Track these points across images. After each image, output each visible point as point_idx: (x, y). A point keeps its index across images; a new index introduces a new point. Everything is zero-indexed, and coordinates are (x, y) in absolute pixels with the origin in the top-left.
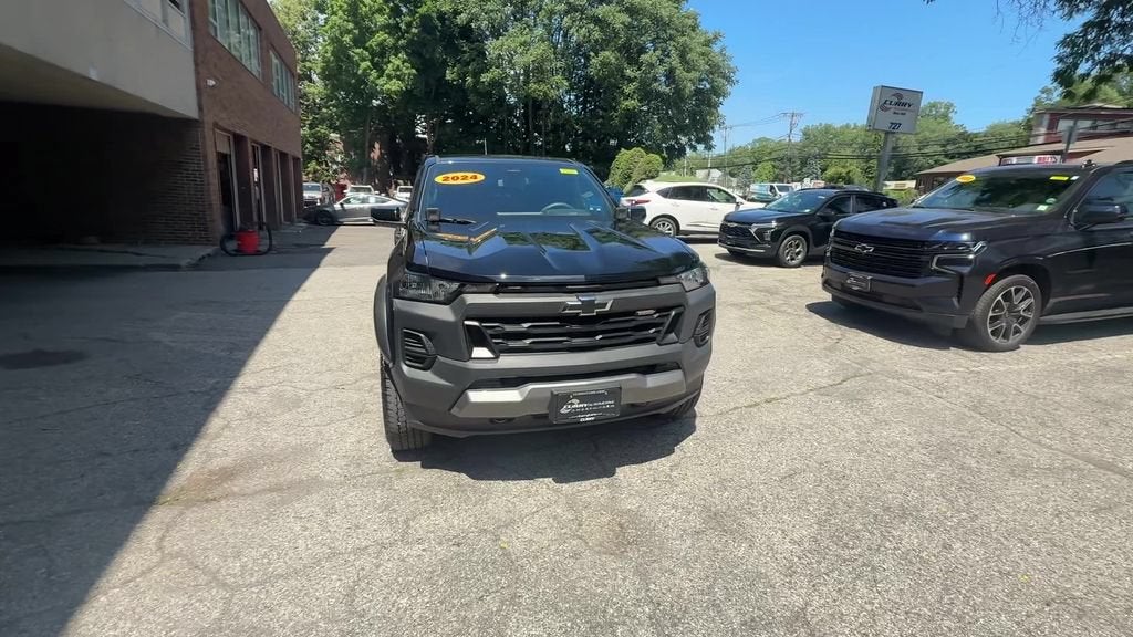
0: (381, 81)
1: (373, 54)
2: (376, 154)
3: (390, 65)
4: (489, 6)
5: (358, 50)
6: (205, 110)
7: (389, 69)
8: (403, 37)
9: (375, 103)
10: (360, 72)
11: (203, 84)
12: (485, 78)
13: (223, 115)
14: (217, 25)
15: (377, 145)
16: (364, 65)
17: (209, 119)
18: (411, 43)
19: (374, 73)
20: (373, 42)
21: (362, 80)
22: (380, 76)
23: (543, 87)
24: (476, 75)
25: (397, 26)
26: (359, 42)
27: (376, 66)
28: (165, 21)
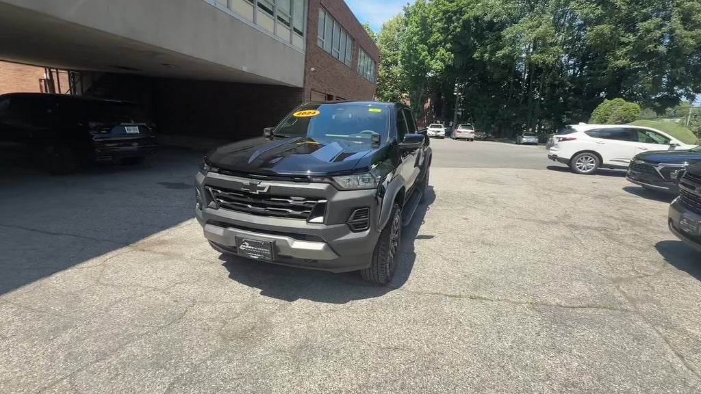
0: (432, 62)
1: (429, 48)
2: (427, 105)
3: (439, 53)
4: (509, 6)
5: (421, 46)
6: (306, 84)
7: (438, 55)
8: (450, 34)
9: (430, 75)
10: (421, 58)
11: (307, 70)
12: (499, 54)
13: (319, 85)
14: (324, 41)
15: (429, 100)
16: (423, 54)
17: (308, 88)
18: (455, 36)
19: (429, 58)
20: (431, 40)
21: (422, 63)
22: (432, 59)
23: (545, 56)
24: (493, 52)
25: (448, 29)
26: (423, 41)
27: (430, 53)
28: (291, 42)
